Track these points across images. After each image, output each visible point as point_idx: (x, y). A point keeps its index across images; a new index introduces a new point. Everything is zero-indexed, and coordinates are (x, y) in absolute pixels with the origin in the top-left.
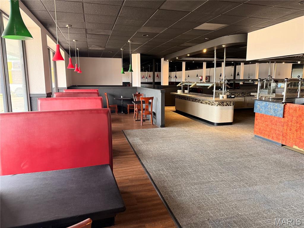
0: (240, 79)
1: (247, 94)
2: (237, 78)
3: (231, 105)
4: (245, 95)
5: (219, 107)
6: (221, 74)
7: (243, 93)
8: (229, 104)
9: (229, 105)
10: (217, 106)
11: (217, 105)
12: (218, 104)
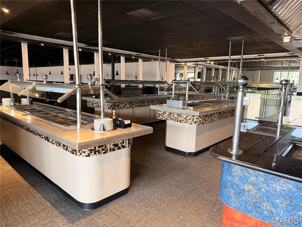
0: (121, 80)
1: (137, 103)
2: (116, 78)
3: (124, 147)
4: (134, 105)
5: (94, 157)
6: (94, 72)
7: (131, 102)
8: (120, 145)
9: (119, 148)
10: (89, 155)
11: (87, 152)
12: (91, 151)
